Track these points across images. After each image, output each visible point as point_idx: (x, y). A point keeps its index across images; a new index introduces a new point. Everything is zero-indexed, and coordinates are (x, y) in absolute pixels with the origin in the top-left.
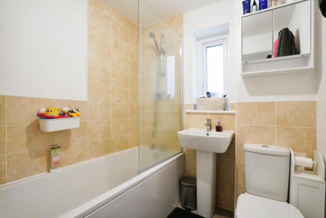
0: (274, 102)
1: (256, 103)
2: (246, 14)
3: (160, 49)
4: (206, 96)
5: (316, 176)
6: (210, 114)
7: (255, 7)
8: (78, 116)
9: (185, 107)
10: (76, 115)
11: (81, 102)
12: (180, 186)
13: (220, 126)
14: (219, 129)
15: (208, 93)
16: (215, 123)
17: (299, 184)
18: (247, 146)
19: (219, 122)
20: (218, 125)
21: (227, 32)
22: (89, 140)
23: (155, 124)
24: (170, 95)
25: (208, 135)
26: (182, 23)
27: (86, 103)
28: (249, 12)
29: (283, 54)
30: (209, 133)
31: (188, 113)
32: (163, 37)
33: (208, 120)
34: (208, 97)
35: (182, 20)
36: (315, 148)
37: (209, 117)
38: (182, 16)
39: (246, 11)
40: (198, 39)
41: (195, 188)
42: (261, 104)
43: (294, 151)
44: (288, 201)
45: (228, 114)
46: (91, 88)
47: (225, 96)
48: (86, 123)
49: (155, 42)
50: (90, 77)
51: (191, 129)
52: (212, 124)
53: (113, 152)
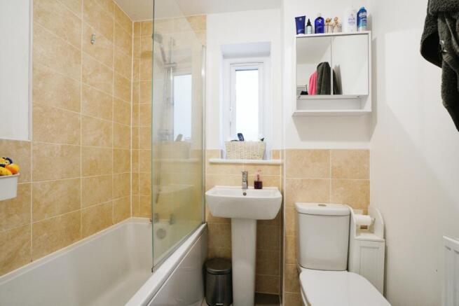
0: (329, 150)
1: (309, 151)
2: (300, 35)
3: (168, 62)
4: (238, 139)
5: (371, 234)
6: (245, 164)
7: (309, 27)
8: (14, 172)
9: (207, 154)
10: (10, 173)
11: (16, 142)
12: (205, 273)
13: (260, 180)
14: (258, 185)
15: (240, 135)
16: (252, 178)
17: (361, 247)
18: (303, 206)
19: (258, 176)
20: (256, 180)
21: (268, 54)
22: (34, 220)
23: (158, 181)
24: (180, 136)
25: (245, 194)
26: (205, 29)
27: (27, 145)
28: (303, 32)
29: (324, 92)
30: (247, 191)
31: (212, 163)
32: (174, 45)
33: (244, 173)
34: (241, 140)
35: (205, 24)
36: (368, 203)
37: (243, 168)
38: (205, 17)
39: (299, 31)
40: (225, 57)
41: (230, 273)
42: (315, 151)
43: (353, 208)
44: (348, 269)
45: (269, 165)
46: (39, 117)
47: (262, 140)
48: (28, 186)
49: (162, 49)
50: (36, 94)
51: (217, 186)
52: (249, 179)
53: (83, 237)
